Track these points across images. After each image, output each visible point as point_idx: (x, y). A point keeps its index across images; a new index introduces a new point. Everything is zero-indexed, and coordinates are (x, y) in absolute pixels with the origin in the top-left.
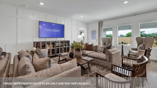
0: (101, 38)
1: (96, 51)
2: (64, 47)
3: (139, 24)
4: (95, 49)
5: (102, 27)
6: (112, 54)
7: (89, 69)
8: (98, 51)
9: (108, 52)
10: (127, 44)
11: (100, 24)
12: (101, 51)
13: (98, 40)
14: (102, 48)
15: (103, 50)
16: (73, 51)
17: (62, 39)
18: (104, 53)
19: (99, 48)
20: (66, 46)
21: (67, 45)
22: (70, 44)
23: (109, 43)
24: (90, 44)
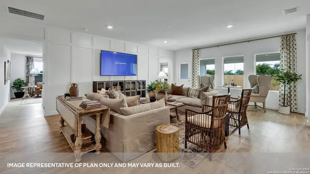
0: (197, 76)
1: (188, 96)
2: (138, 90)
3: (255, 55)
4: (186, 93)
5: (198, 59)
6: (209, 98)
7: (178, 119)
8: (190, 96)
9: (204, 95)
10: (236, 86)
11: (196, 54)
12: (195, 96)
13: (191, 80)
14: (196, 90)
15: (197, 94)
16: (155, 95)
17: (134, 78)
18: (199, 97)
19: (192, 91)
20: (139, 88)
21: (142, 86)
22: (147, 86)
23: (209, 84)
24: (178, 85)
